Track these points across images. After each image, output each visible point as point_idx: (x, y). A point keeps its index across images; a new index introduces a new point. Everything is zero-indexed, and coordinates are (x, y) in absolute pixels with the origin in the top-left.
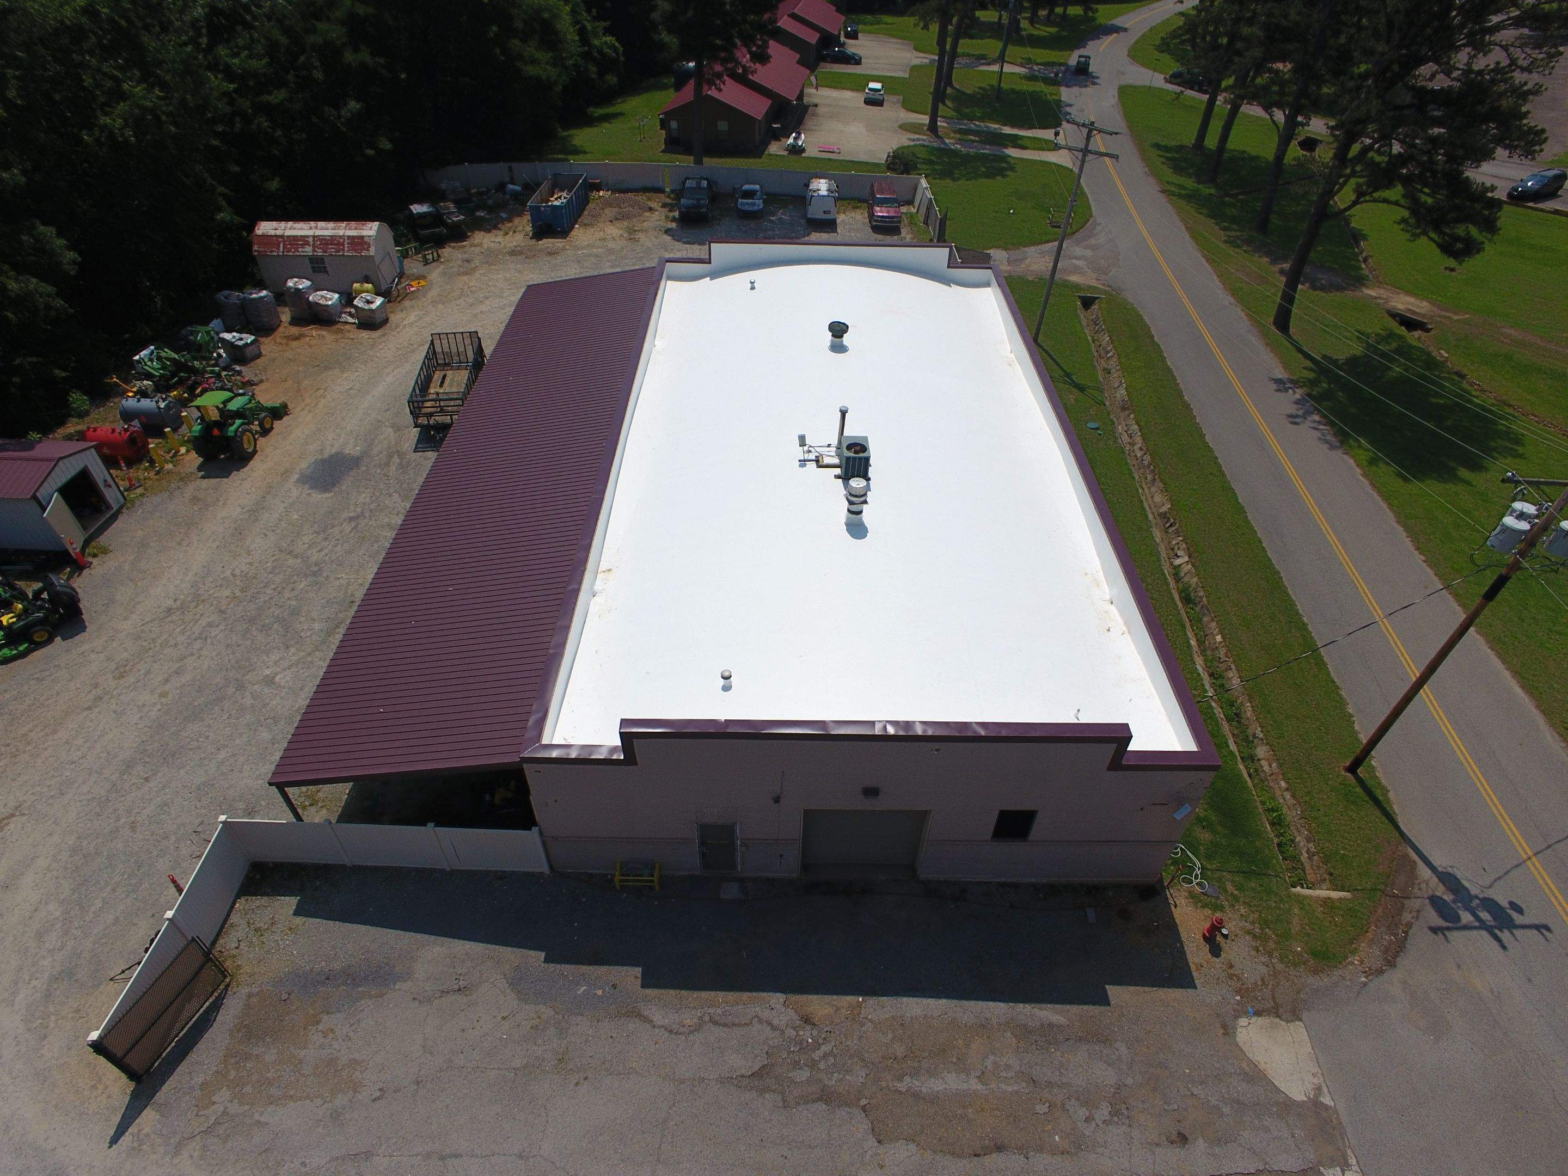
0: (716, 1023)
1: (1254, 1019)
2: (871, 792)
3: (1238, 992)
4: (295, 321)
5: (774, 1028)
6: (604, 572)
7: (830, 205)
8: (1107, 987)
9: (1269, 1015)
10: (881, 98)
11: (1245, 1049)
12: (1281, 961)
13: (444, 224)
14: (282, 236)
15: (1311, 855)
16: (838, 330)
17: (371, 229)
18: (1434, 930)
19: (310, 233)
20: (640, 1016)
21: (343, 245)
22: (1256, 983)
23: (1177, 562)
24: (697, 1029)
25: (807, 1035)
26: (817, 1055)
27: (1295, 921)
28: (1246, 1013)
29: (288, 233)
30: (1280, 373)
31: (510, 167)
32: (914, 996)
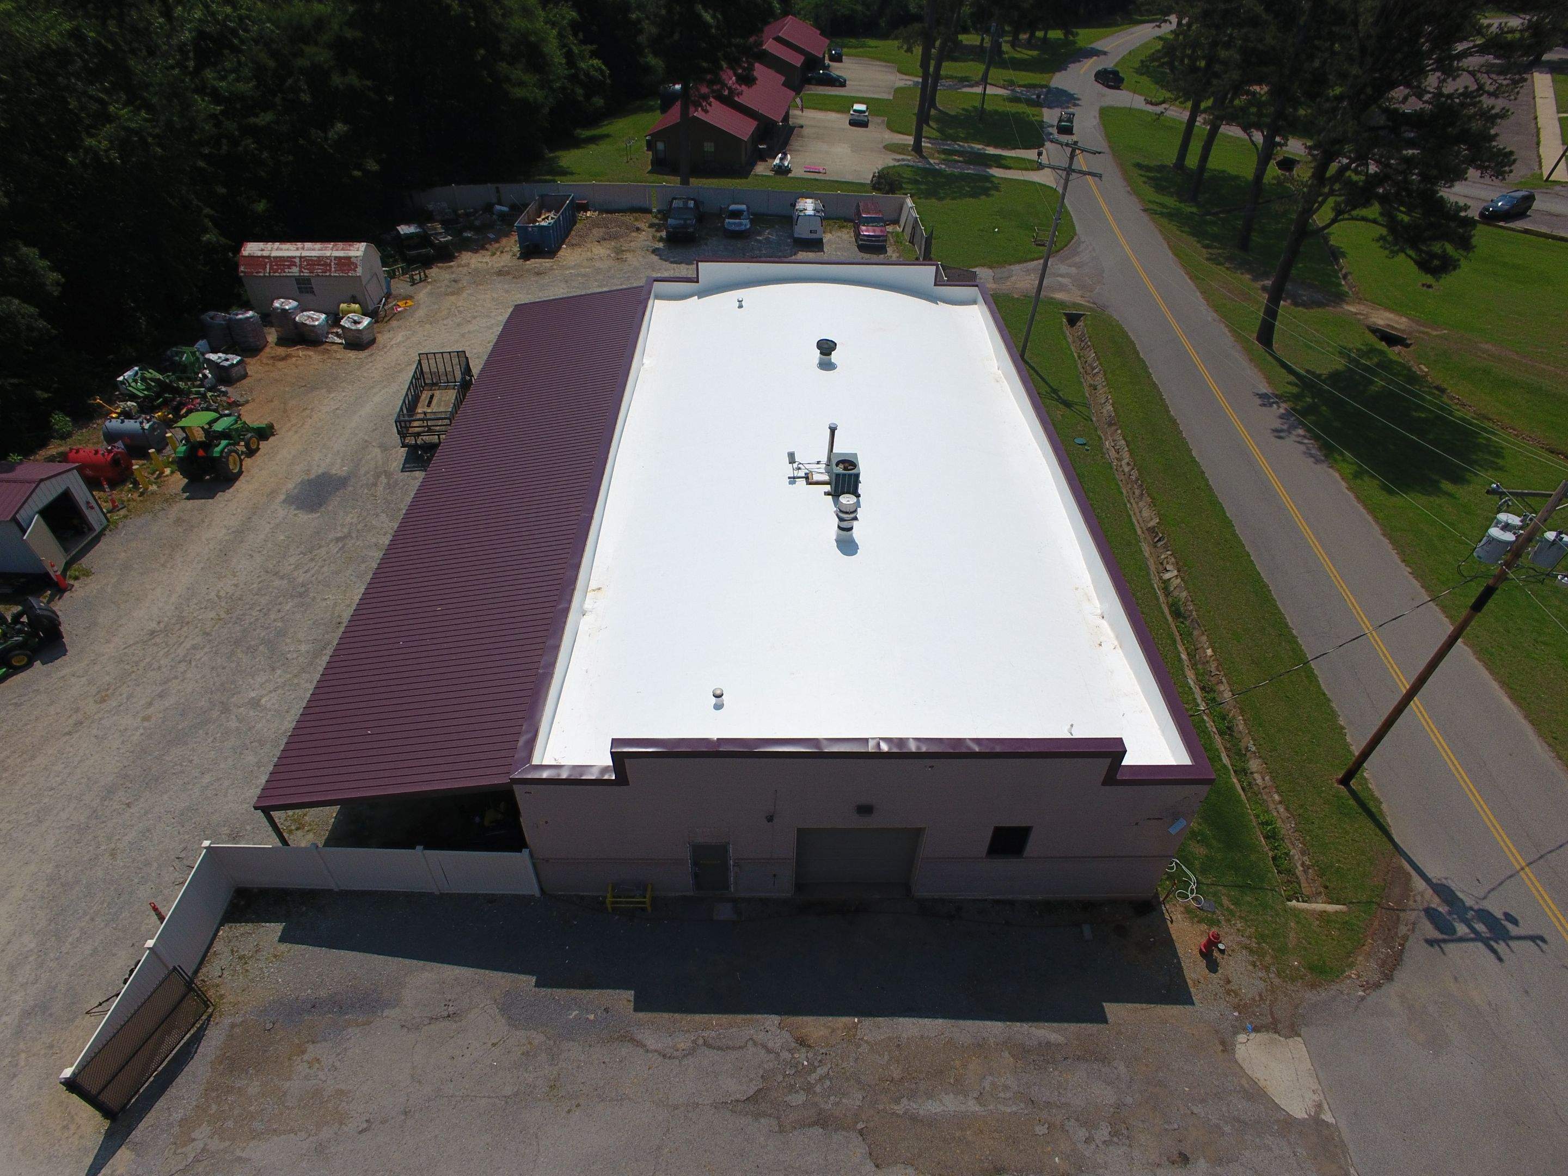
0: (710, 1046)
1: (1253, 1035)
2: (865, 810)
3: (1236, 1008)
4: (282, 342)
5: (769, 1051)
6: (594, 590)
7: (816, 224)
8: (1104, 1004)
9: (1267, 1031)
10: (866, 119)
11: (1244, 1067)
12: (1278, 975)
13: (432, 245)
14: (269, 257)
15: (1306, 868)
16: (826, 347)
17: (358, 250)
18: (1431, 942)
19: (297, 254)
20: (631, 1039)
21: (330, 265)
22: (1253, 999)
23: (1167, 576)
24: (691, 1052)
25: (802, 1057)
26: (813, 1078)
27: (1292, 935)
28: (1244, 1030)
29: (274, 254)
30: (1264, 388)
31: (497, 188)
32: (910, 1016)
